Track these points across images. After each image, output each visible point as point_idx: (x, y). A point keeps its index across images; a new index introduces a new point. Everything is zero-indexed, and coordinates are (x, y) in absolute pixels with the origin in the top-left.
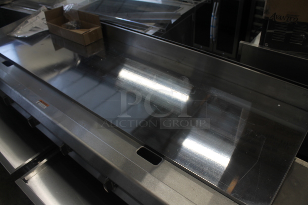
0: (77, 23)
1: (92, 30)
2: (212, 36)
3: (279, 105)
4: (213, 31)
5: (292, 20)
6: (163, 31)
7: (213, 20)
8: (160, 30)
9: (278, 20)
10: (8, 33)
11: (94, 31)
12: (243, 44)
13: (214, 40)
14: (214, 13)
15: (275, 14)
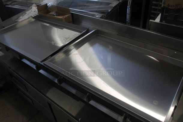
0: (56, 12)
1: (67, 16)
2: (128, 19)
3: (176, 52)
4: (128, 17)
5: (178, 7)
6: (105, 16)
7: (128, 11)
8: (103, 16)
9: (170, 8)
10: (16, 20)
11: (67, 17)
12: (151, 22)
13: (129, 22)
14: (129, 6)
15: (169, 4)
